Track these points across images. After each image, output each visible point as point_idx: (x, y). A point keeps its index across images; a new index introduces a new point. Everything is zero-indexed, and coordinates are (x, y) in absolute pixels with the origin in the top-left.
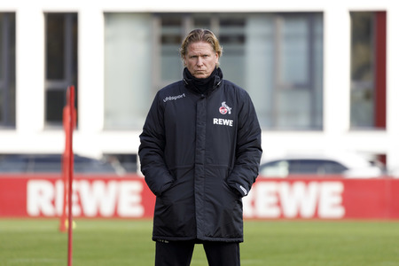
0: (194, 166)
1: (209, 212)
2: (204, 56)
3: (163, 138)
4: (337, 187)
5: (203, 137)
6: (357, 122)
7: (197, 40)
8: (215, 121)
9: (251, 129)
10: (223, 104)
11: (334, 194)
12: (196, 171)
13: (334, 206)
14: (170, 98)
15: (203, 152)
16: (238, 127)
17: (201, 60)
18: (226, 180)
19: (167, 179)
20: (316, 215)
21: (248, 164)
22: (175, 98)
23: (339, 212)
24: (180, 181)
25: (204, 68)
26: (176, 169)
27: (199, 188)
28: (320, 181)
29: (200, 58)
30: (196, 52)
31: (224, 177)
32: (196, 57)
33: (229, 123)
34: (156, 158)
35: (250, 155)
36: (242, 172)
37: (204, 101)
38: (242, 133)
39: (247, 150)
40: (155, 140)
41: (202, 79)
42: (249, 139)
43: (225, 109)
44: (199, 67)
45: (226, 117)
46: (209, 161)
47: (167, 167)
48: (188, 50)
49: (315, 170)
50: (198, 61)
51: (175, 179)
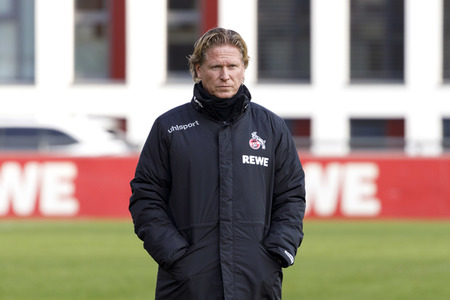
0: (219, 223)
1: (241, 289)
2: (231, 66)
3: (168, 185)
4: (69, 171)
5: (229, 182)
6: (86, 71)
7: (222, 43)
8: (245, 159)
9: (292, 171)
10: (254, 134)
11: (62, 180)
12: (223, 231)
13: (63, 197)
14: (177, 128)
15: (230, 203)
16: (276, 168)
17: (227, 72)
18: (263, 243)
19: (180, 243)
20: (37, 212)
21: (291, 220)
22: (184, 127)
23: (70, 207)
24: (197, 245)
25: (230, 82)
26: (191, 229)
27: (227, 254)
28: (42, 160)
29: (226, 69)
30: (221, 60)
31: (261, 238)
32: (220, 67)
33: (263, 161)
34: (159, 213)
35: (293, 206)
36: (285, 231)
37: (227, 131)
38: (281, 177)
39: (287, 201)
40: (155, 187)
41: (226, 99)
42: (291, 185)
43: (257, 142)
44: (224, 80)
45: (259, 153)
46: (238, 216)
47: (175, 225)
48: (207, 56)
49: (35, 146)
50: (222, 73)
51: (190, 243)
